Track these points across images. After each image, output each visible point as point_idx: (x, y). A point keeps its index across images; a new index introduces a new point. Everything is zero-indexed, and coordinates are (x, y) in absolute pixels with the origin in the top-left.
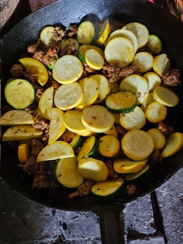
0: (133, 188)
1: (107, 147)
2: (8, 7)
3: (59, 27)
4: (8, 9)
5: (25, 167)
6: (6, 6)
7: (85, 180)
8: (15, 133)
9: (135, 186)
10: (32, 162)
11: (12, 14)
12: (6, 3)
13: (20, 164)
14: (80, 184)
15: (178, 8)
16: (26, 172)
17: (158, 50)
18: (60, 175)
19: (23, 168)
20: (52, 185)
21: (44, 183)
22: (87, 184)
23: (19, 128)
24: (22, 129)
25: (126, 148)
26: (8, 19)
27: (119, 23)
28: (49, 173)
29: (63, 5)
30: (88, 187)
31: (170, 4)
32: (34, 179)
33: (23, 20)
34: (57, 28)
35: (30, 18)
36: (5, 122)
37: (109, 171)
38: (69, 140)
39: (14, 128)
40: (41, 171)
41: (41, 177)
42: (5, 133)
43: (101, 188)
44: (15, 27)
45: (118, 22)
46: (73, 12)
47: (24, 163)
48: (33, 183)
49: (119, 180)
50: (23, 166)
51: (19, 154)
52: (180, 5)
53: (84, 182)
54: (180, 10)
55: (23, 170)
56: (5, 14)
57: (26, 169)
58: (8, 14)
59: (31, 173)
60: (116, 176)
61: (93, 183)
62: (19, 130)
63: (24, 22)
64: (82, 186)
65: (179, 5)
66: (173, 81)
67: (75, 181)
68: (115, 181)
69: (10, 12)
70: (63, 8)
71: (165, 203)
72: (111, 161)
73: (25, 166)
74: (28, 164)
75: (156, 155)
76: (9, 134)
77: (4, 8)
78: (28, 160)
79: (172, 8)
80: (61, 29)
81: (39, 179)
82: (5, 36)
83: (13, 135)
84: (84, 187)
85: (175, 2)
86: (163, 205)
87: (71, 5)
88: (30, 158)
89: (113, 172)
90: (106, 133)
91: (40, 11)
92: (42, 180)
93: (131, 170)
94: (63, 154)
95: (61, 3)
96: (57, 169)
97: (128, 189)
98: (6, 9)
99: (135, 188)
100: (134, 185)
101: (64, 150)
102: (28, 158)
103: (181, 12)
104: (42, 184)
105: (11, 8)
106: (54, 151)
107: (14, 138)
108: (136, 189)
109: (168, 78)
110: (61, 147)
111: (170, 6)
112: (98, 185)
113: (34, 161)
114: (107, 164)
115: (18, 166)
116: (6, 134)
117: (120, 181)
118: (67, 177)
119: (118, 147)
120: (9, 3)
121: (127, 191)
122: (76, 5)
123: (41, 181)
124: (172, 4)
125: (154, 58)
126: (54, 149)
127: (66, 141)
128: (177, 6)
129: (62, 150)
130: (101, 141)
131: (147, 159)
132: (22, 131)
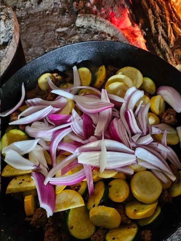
0: (149, 234)
1: (117, 192)
2: (6, 57)
3: (56, 73)
4: (6, 60)
5: (32, 221)
6: (4, 57)
7: (97, 228)
8: (20, 184)
9: (150, 231)
10: (40, 214)
11: (10, 64)
12: (4, 54)
13: (27, 218)
14: (92, 233)
15: (162, 48)
16: (34, 226)
17: (153, 91)
18: (72, 228)
19: (30, 221)
20: (63, 238)
21: (54, 237)
22: (100, 233)
23: (24, 178)
24: (26, 179)
25: (136, 191)
26: (7, 68)
27: (114, 68)
28: (60, 225)
29: (59, 54)
30: (102, 237)
31: (154, 44)
32: (44, 234)
33: (21, 69)
34: (55, 75)
35: (28, 67)
36: (8, 173)
37: (121, 217)
38: (77, 188)
39: (18, 179)
40: (50, 224)
41: (51, 230)
42: (9, 185)
43: (116, 237)
44: (14, 76)
45: (112, 67)
46: (69, 58)
47: (31, 216)
48: (44, 238)
49: (133, 225)
50: (31, 219)
51: (25, 208)
52: (164, 45)
53: (96, 231)
54: (164, 49)
55: (31, 224)
56: (4, 65)
57: (34, 223)
58: (6, 65)
59: (40, 226)
60: (129, 222)
61: (106, 231)
62: (23, 180)
63: (22, 70)
64: (95, 236)
65: (162, 45)
66: (171, 120)
67: (87, 231)
68: (129, 228)
69: (8, 62)
70: (59, 56)
71: (172, 238)
72: (122, 206)
73: (33, 219)
74: (36, 217)
75: (166, 196)
76: (13, 186)
77: (3, 59)
78: (36, 212)
79: (157, 47)
80: (58, 75)
81: (49, 232)
82: (4, 85)
83: (18, 187)
84: (97, 237)
85: (159, 42)
86: (170, 239)
87: (67, 53)
88: (37, 210)
89: (126, 218)
90: (114, 177)
91: (37, 60)
92: (52, 233)
93: (145, 215)
94: (73, 203)
95: (57, 51)
96: (68, 221)
97: (144, 236)
98: (4, 59)
99: (150, 233)
100: (148, 230)
101: (73, 199)
102: (35, 210)
103: (165, 51)
104: (53, 238)
105: (9, 59)
106: (63, 200)
107: (19, 190)
108: (152, 234)
109: (166, 118)
110: (69, 197)
111: (154, 46)
112: (111, 233)
113: (42, 213)
114: (118, 209)
115: (25, 220)
116: (11, 185)
117: (134, 228)
118: (79, 228)
119: (128, 191)
120: (7, 54)
121: (143, 238)
122: (72, 53)
123: (51, 235)
124: (156, 44)
125: (150, 99)
126: (63, 199)
127: (74, 189)
128: (161, 46)
129: (71, 200)
130: (110, 186)
131: (157, 201)
132: (27, 181)
